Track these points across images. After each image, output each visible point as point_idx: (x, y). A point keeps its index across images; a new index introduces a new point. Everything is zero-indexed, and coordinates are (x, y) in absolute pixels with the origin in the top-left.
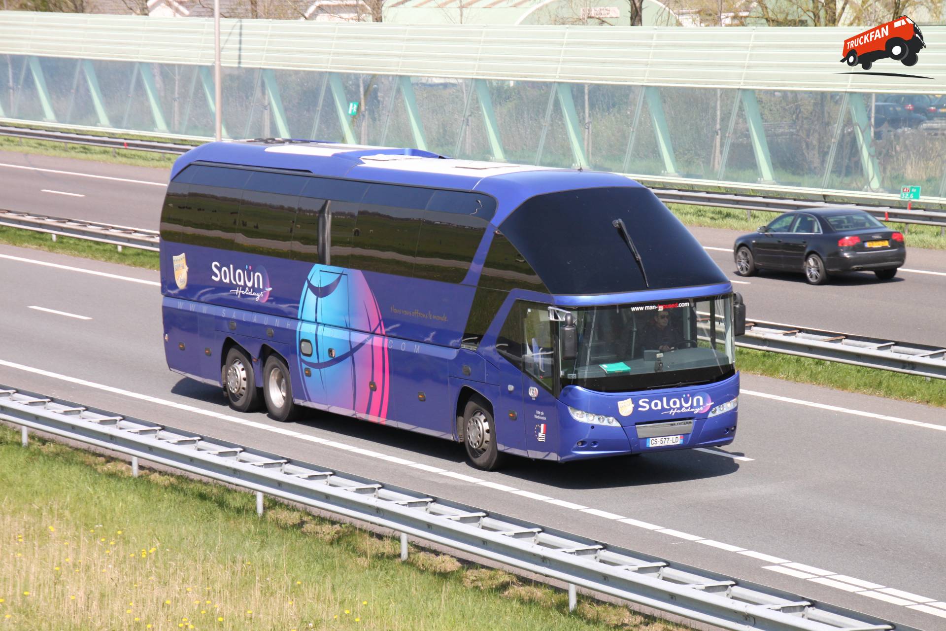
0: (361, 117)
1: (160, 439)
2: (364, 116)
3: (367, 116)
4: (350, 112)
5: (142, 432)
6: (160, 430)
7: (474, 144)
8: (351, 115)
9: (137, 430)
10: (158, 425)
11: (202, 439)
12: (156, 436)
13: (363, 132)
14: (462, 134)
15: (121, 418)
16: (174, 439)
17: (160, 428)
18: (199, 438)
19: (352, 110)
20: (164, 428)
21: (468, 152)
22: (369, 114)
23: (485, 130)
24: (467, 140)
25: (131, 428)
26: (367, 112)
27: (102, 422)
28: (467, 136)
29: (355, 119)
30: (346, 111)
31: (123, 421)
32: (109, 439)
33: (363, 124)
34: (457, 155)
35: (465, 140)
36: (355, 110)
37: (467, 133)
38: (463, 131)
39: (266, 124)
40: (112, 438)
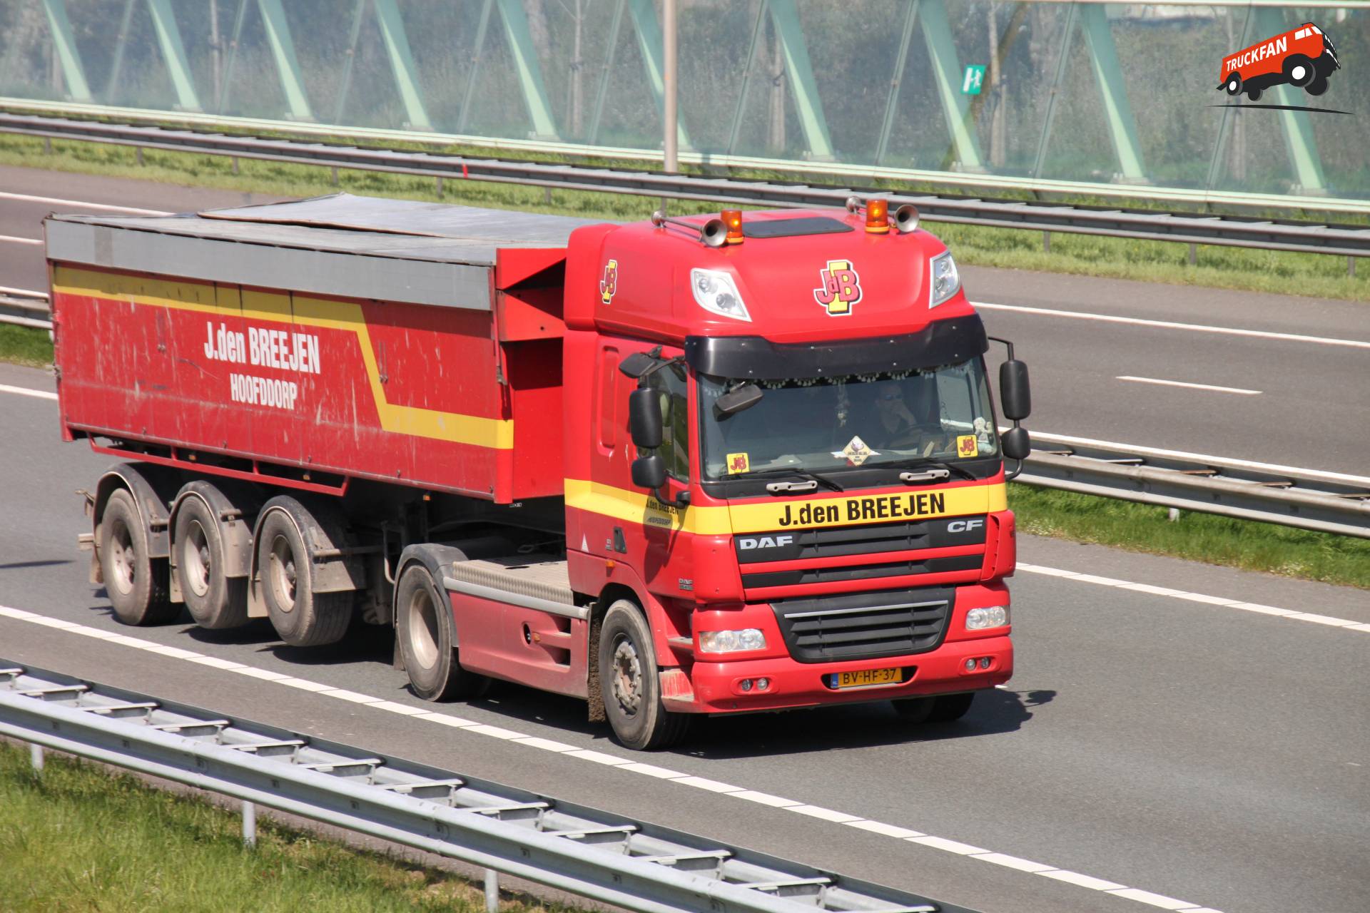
0: (992, 99)
1: (545, 830)
2: (998, 96)
3: (1004, 96)
4: (966, 88)
5: (506, 814)
6: (546, 809)
7: (1252, 156)
8: (967, 94)
9: (495, 810)
10: (540, 799)
11: (640, 829)
12: (537, 824)
13: (995, 133)
14: (1226, 133)
15: (460, 782)
16: (574, 829)
17: (546, 805)
18: (633, 828)
19: (972, 84)
20: (553, 806)
21: (1239, 173)
22: (1010, 91)
23: (1279, 123)
24: (1237, 147)
25: (483, 805)
26: (1004, 88)
27: (418, 792)
28: (1237, 138)
29: (977, 103)
30: (957, 83)
31: (463, 790)
32: (432, 829)
33: (997, 114)
34: (1213, 182)
35: (1232, 148)
36: (978, 84)
37: (1237, 130)
38: (1226, 128)
39: (776, 117)
40: (440, 828)
